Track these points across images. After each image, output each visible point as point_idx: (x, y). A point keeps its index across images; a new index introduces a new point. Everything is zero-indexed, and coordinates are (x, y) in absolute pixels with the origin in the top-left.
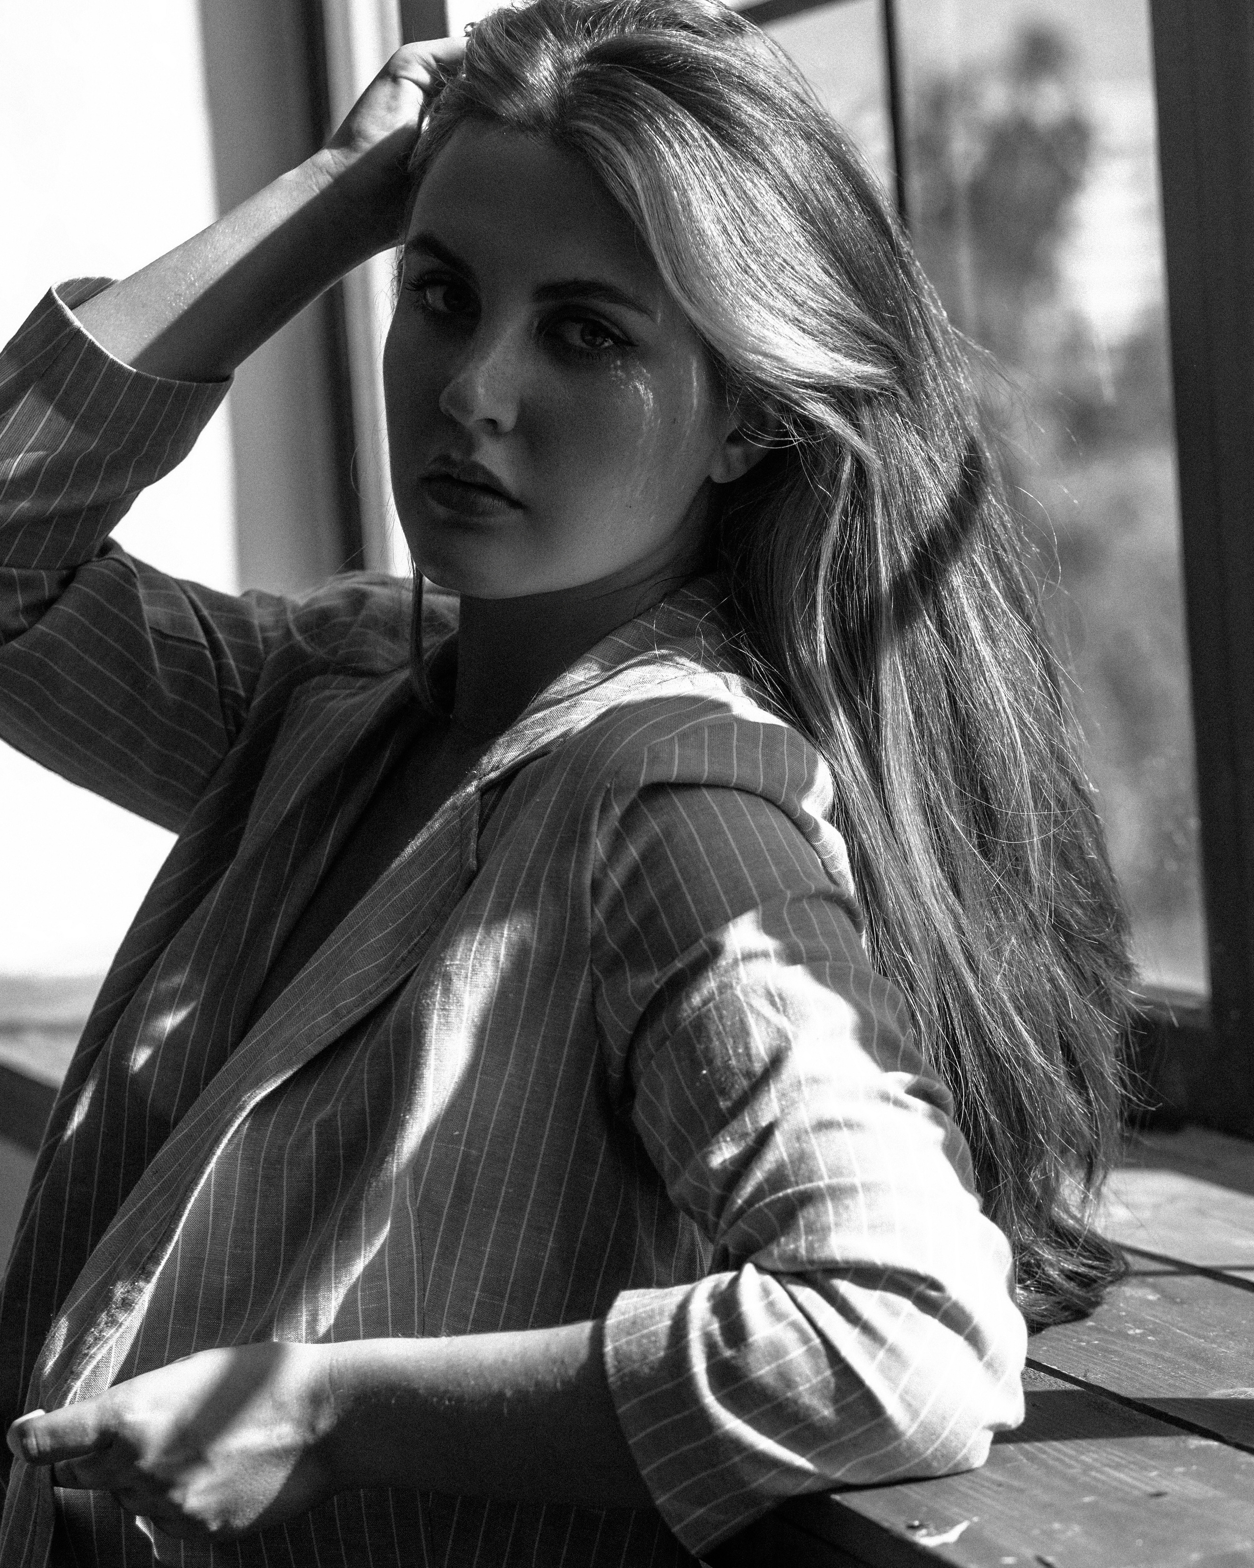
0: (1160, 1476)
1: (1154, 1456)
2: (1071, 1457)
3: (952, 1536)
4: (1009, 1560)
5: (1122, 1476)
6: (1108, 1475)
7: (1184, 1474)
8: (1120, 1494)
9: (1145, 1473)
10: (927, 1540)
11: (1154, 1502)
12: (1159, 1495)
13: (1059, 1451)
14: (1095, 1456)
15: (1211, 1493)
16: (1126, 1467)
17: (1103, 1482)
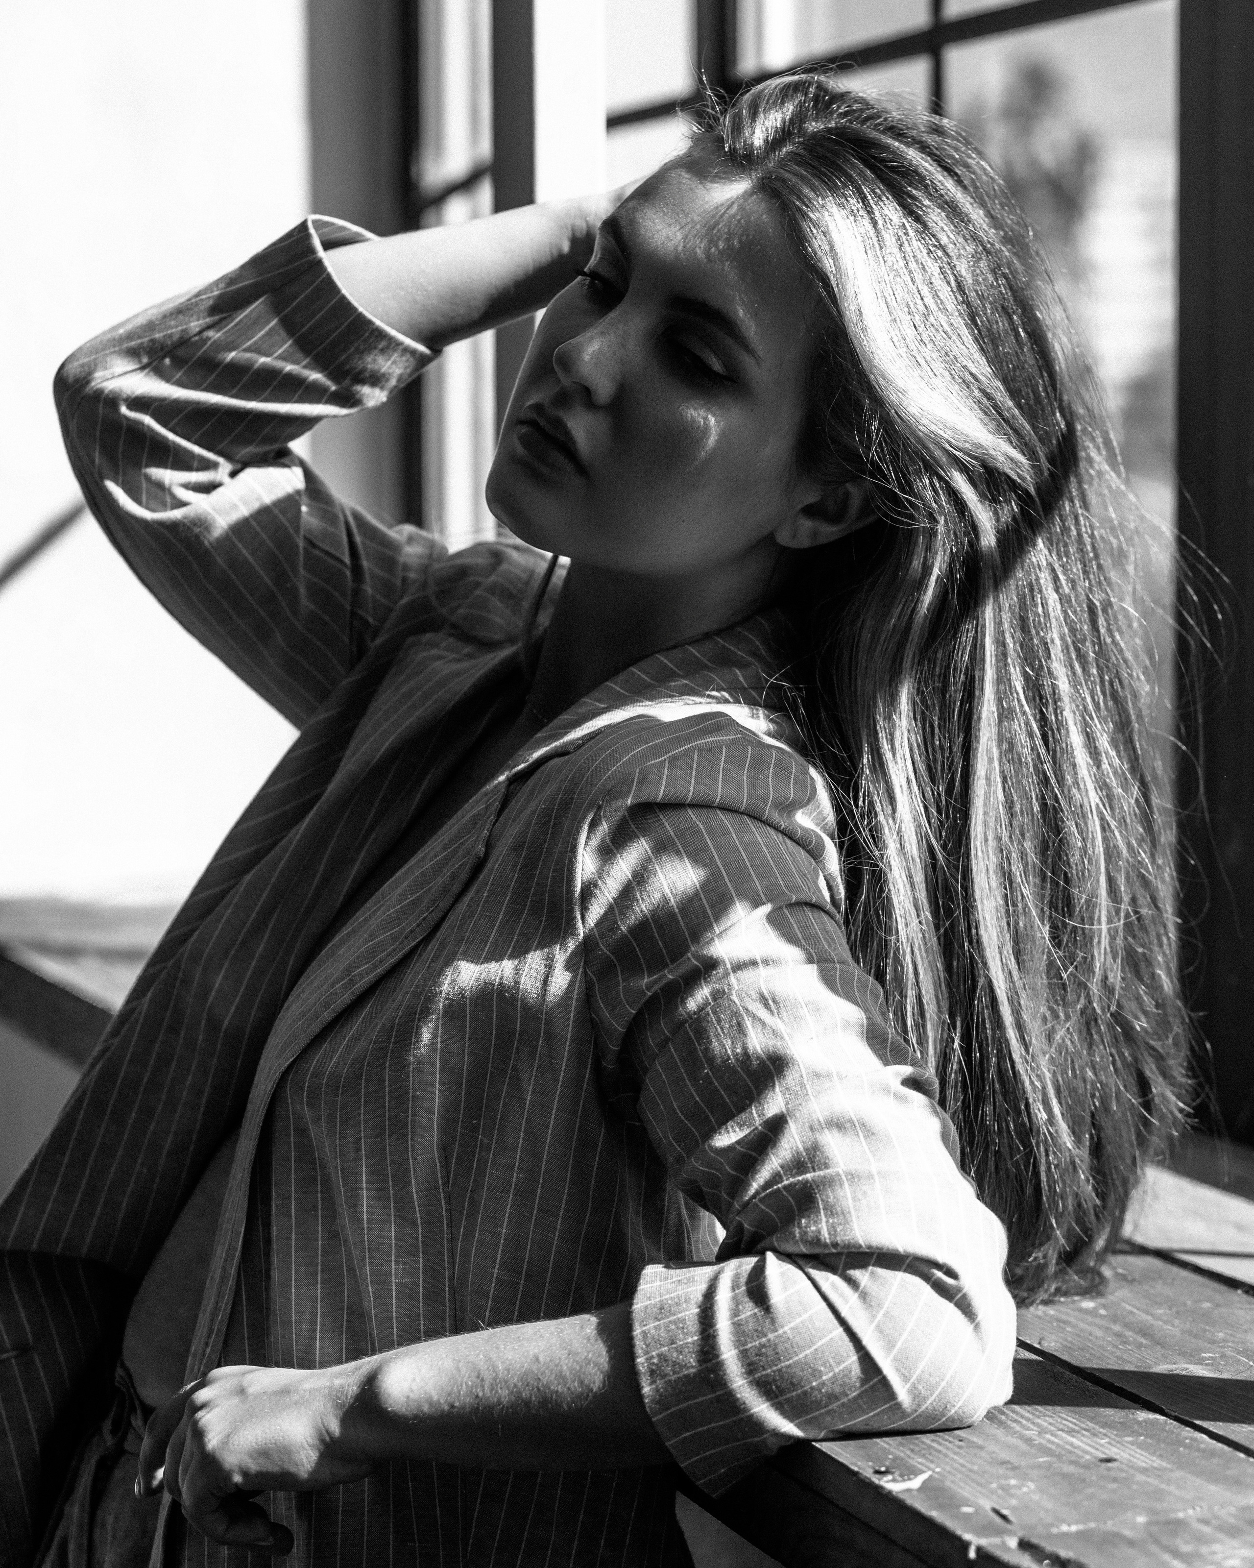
0: (1109, 1443)
1: (1105, 1425)
2: (1028, 1420)
3: (915, 1483)
4: (967, 1510)
5: (1075, 1441)
6: (1062, 1439)
7: (1132, 1443)
8: (1073, 1458)
9: (1095, 1439)
10: (893, 1485)
11: (1104, 1465)
12: (1108, 1460)
13: (1017, 1413)
14: (1051, 1420)
15: (1157, 1462)
16: (1078, 1432)
17: (1058, 1445)
